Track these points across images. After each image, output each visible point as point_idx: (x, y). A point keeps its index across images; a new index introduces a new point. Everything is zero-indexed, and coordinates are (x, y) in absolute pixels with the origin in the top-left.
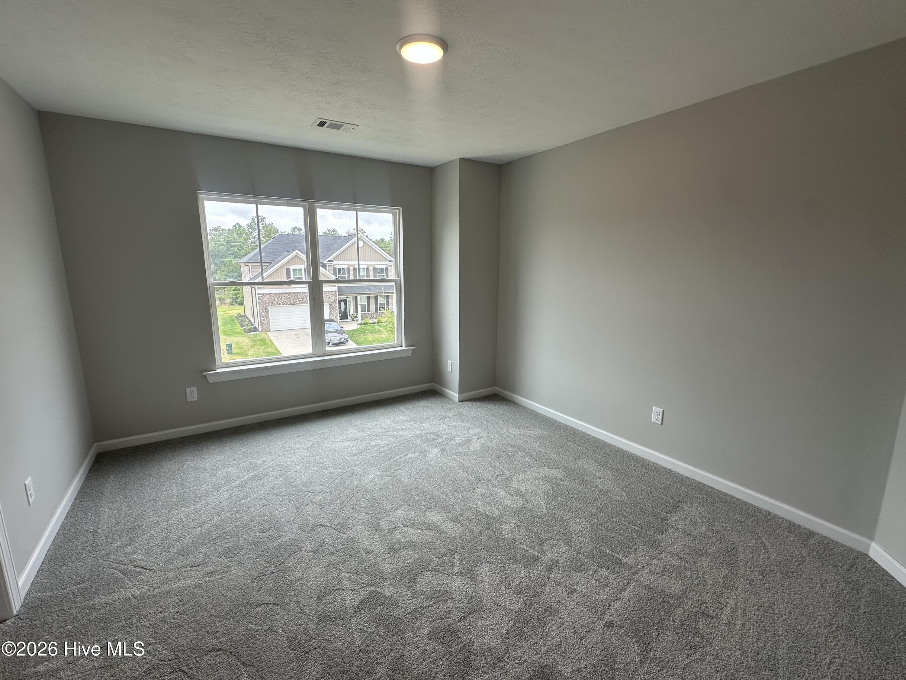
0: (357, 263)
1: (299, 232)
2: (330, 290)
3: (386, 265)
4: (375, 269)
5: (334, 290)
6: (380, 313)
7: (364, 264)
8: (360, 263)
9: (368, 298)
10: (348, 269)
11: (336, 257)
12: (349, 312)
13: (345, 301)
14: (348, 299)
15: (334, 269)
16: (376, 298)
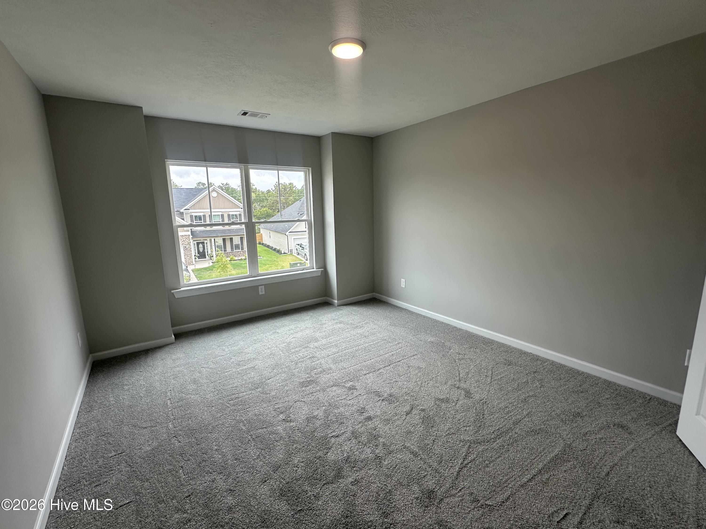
0: (209, 210)
1: (203, 186)
2: (183, 235)
3: (240, 211)
4: (229, 215)
5: (187, 234)
6: (235, 252)
7: (216, 211)
8: (212, 210)
9: (224, 240)
10: (204, 216)
11: (192, 207)
12: (207, 252)
13: (203, 243)
14: (205, 242)
15: (191, 216)
16: (231, 239)
